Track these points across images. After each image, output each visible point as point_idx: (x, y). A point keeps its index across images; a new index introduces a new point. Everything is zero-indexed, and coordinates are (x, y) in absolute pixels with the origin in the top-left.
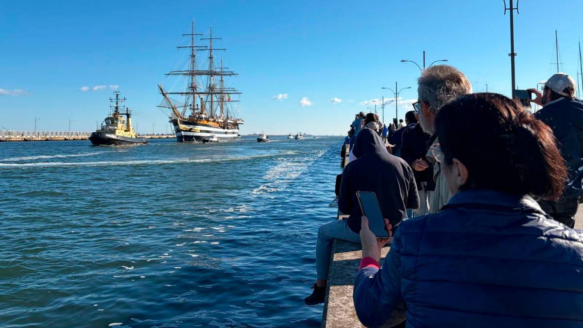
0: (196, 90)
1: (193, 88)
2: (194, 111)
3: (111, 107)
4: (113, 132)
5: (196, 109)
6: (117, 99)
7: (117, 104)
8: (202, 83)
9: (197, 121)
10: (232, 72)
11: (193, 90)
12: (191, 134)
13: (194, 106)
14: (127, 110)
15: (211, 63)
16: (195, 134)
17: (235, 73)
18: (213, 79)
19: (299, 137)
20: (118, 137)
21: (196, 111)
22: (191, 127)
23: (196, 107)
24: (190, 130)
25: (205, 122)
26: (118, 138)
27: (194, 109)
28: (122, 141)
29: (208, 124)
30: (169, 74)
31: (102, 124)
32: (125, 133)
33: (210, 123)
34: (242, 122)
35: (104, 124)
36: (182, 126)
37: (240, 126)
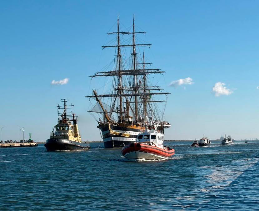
0: (123, 92)
1: (120, 90)
2: (121, 115)
3: (59, 114)
4: (67, 137)
5: (123, 113)
6: (65, 106)
7: (65, 111)
9: (127, 125)
10: (157, 70)
11: (120, 92)
12: (121, 139)
13: (121, 109)
14: (74, 116)
15: (134, 60)
16: (125, 139)
17: (161, 71)
18: (137, 78)
19: (227, 142)
20: (71, 142)
21: (123, 115)
22: (121, 132)
23: (123, 110)
24: (120, 136)
25: (134, 127)
26: (72, 144)
27: (121, 113)
29: (137, 128)
30: (94, 76)
31: (53, 131)
32: (74, 138)
33: (138, 128)
34: (168, 126)
35: (55, 131)
36: (112, 132)
37: (165, 130)
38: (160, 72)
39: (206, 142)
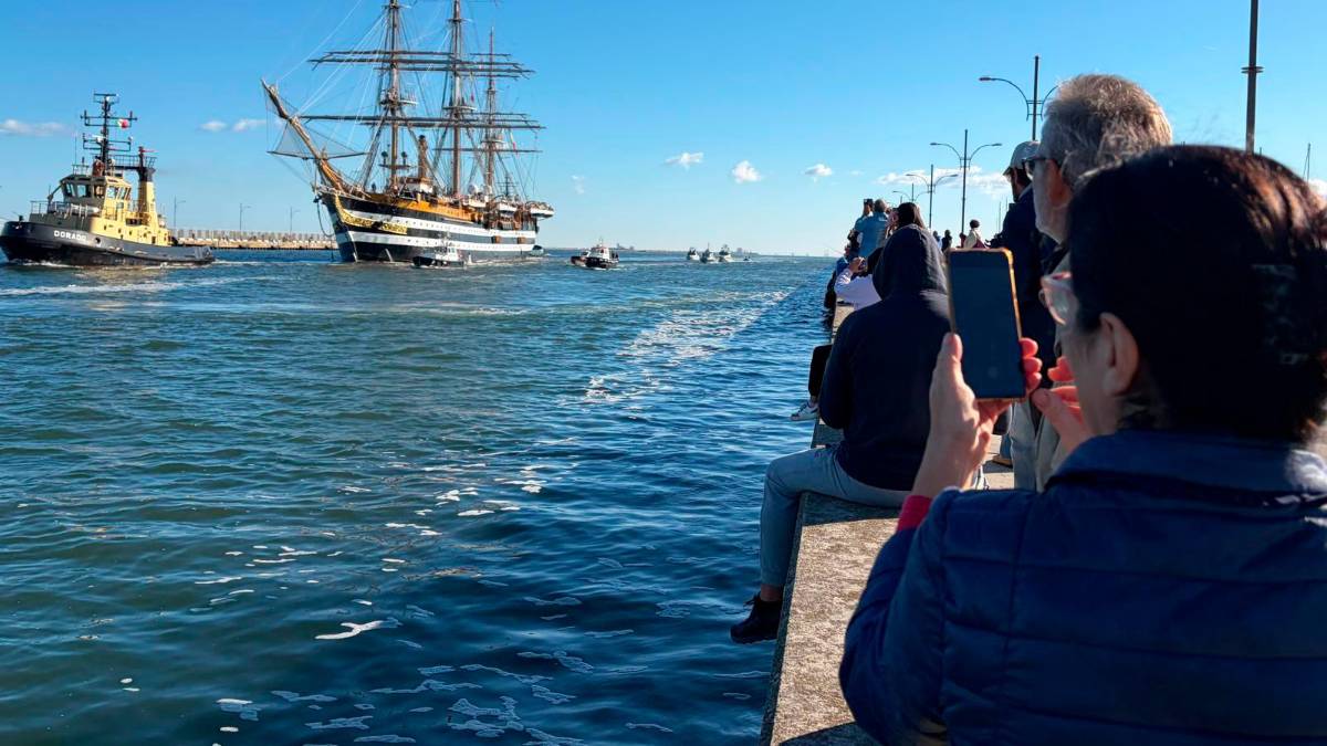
0: (401, 109)
1: (391, 104)
2: (393, 173)
3: (85, 141)
4: (84, 224)
5: (400, 167)
6: (106, 117)
7: (105, 133)
8: (424, 94)
9: (396, 200)
10: (514, 64)
11: (393, 111)
12: (380, 239)
13: (394, 158)
14: (141, 156)
15: (455, 36)
16: (392, 240)
17: (523, 68)
18: (461, 85)
19: (711, 257)
20: (98, 240)
21: (400, 174)
22: (379, 218)
23: (399, 161)
24: (375, 228)
25: (423, 206)
26: (99, 246)
27: (394, 168)
28: (113, 253)
29: (433, 210)
30: (320, 61)
31: (51, 197)
32: (127, 229)
33: (438, 210)
34: (547, 212)
35: (59, 197)
36: (350, 216)
38: (520, 71)
39: (606, 256)
